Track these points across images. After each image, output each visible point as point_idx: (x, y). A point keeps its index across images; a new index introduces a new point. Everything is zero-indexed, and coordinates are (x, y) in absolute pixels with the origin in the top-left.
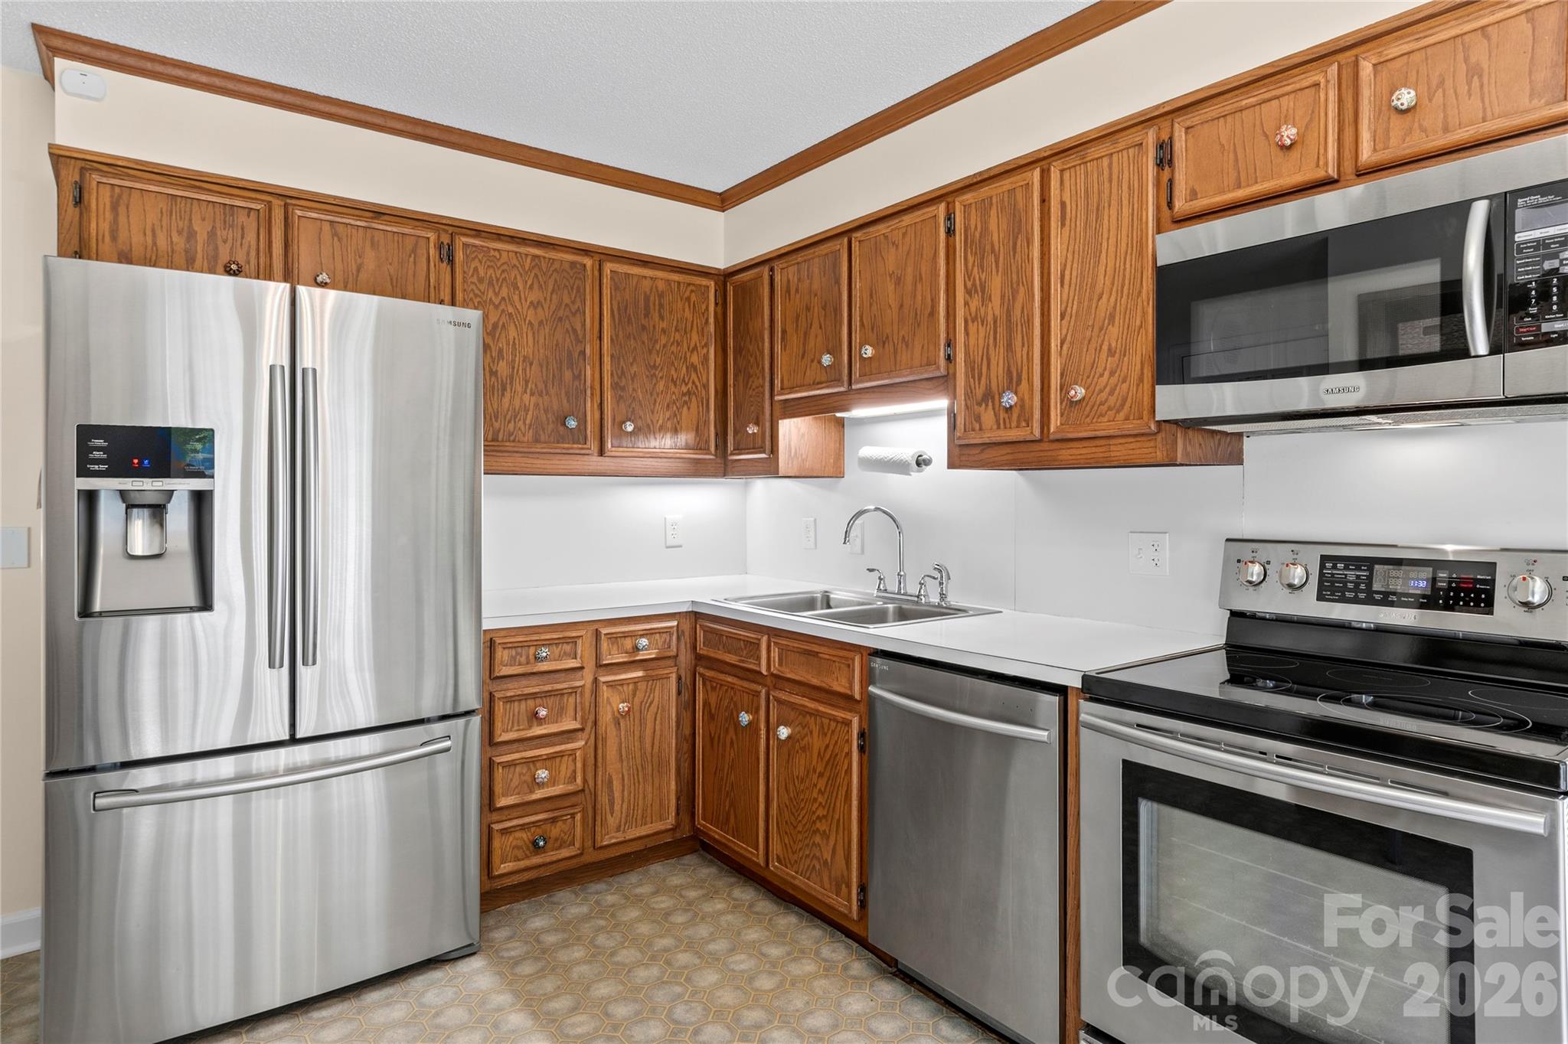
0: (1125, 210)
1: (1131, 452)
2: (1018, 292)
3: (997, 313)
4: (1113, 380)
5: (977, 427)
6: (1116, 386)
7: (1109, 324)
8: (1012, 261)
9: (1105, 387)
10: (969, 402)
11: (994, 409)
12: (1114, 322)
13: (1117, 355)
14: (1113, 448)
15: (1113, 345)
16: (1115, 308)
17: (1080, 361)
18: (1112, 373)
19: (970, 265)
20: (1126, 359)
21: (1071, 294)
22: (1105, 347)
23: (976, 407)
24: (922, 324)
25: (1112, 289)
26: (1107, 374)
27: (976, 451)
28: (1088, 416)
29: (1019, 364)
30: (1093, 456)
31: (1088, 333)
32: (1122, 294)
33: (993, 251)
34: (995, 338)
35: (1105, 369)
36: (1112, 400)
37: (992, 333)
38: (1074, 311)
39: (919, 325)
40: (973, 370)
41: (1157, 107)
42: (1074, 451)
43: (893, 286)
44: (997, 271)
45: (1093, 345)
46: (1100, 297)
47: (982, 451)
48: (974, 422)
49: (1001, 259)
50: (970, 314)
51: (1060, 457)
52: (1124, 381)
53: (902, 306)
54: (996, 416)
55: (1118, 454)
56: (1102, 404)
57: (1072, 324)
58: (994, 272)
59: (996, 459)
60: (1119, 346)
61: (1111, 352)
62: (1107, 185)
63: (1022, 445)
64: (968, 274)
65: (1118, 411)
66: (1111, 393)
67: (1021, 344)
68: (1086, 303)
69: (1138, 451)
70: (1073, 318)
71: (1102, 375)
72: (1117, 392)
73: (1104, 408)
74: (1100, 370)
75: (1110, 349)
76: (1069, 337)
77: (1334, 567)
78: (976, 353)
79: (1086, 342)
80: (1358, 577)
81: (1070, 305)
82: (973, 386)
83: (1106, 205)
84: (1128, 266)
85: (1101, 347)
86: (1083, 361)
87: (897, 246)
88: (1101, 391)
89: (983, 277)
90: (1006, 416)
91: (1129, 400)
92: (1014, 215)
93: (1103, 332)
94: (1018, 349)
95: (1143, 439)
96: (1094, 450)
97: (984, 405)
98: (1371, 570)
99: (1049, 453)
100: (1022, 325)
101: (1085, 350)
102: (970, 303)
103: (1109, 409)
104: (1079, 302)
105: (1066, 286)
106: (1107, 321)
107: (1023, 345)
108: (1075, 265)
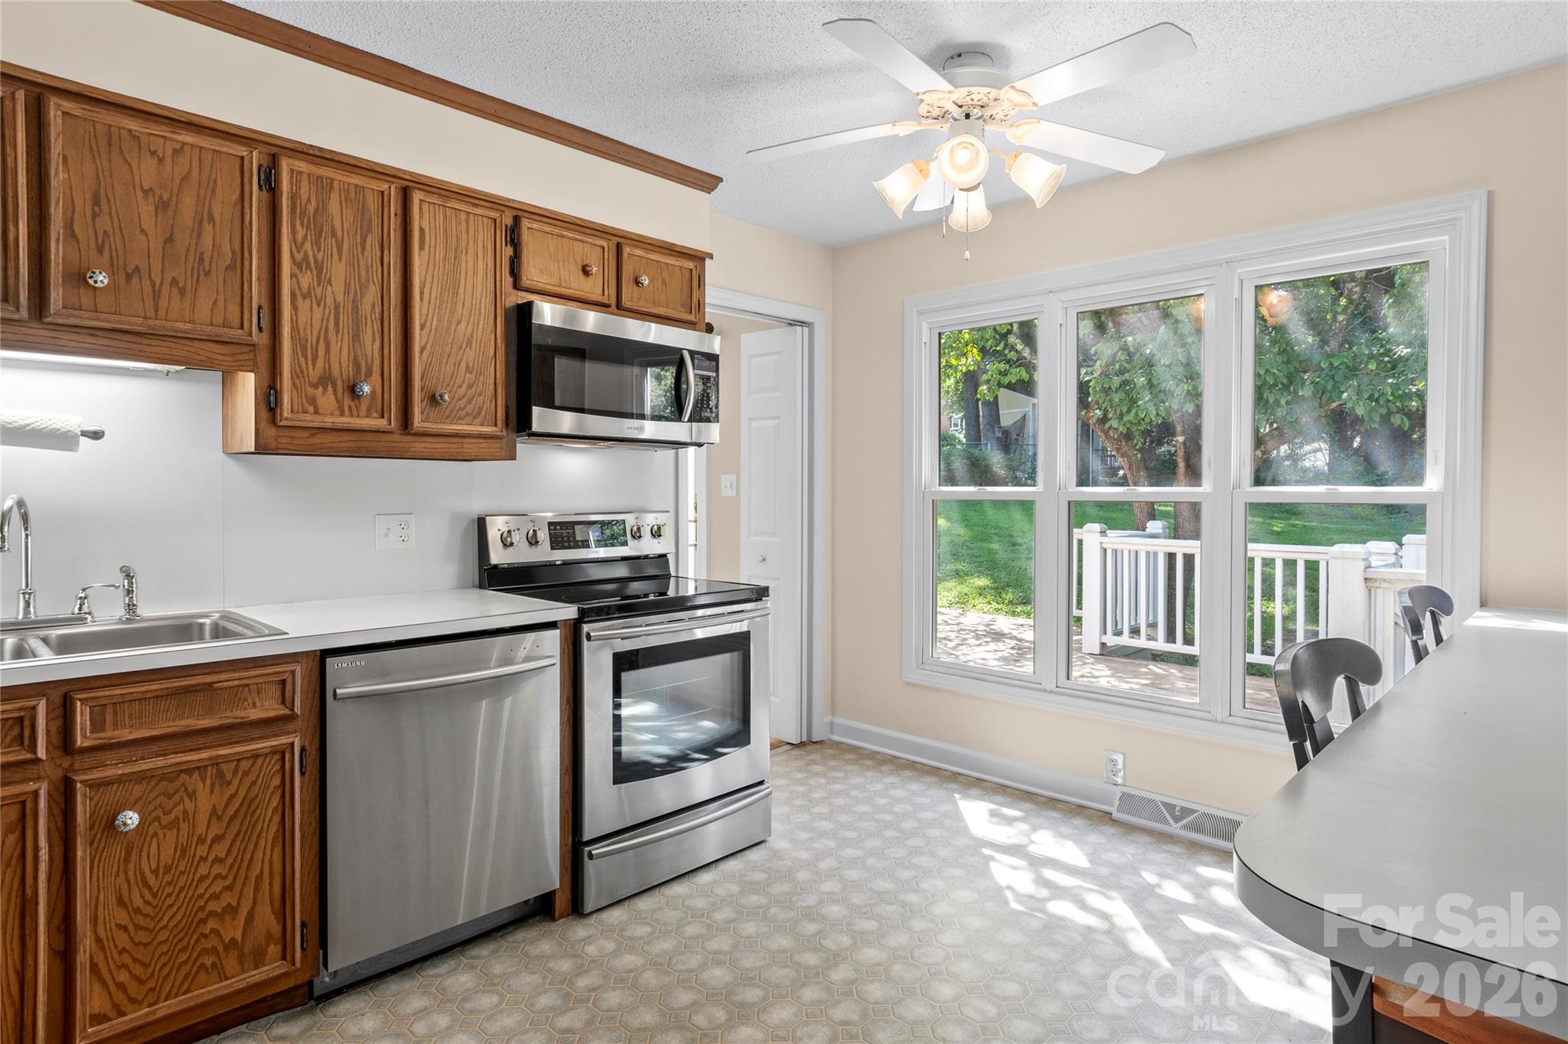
0: (480, 263)
1: (481, 450)
2: (367, 287)
3: (340, 298)
4: (471, 392)
5: (311, 409)
6: (474, 397)
7: (467, 347)
8: (360, 255)
9: (463, 397)
10: (297, 381)
11: (335, 394)
12: (471, 346)
13: (474, 373)
14: (465, 446)
15: (471, 365)
16: (472, 335)
17: (440, 370)
18: (469, 387)
19: (300, 236)
20: (481, 378)
21: (431, 311)
22: (463, 364)
23: (309, 389)
24: (213, 274)
25: (469, 320)
26: (465, 386)
27: (306, 434)
28: (448, 417)
29: (370, 357)
30: (447, 450)
31: (448, 349)
32: (478, 326)
33: (334, 234)
34: (337, 324)
35: (463, 382)
36: (469, 408)
37: (332, 318)
38: (434, 326)
39: (207, 274)
40: (304, 349)
41: (509, 200)
42: (426, 445)
43: (152, 208)
44: (340, 258)
45: (452, 361)
46: (459, 322)
47: (313, 435)
48: (306, 405)
49: (345, 247)
50: (300, 289)
51: (413, 449)
52: (480, 395)
53: (170, 240)
54: (338, 402)
55: (470, 451)
56: (461, 409)
57: (432, 337)
58: (336, 257)
59: (333, 445)
60: (476, 366)
61: (468, 370)
62: (464, 235)
63: (368, 434)
64: (297, 246)
65: (475, 418)
66: (470, 402)
67: (371, 338)
68: (445, 323)
69: (486, 450)
70: (433, 332)
71: (461, 387)
72: (474, 402)
73: (463, 413)
74: (459, 382)
75: (467, 367)
76: (429, 347)
77: (555, 529)
78: (309, 331)
79: (446, 356)
80: (568, 533)
81: (429, 320)
82: (304, 367)
83: (464, 251)
84: (483, 307)
85: (460, 363)
86: (443, 371)
87: (161, 160)
88: (460, 399)
89: (320, 256)
90: (352, 404)
91: (484, 410)
92: (363, 214)
93: (461, 352)
94: (368, 343)
95: (492, 441)
96: (447, 446)
97: (320, 388)
98: (573, 529)
99: (401, 445)
100: (372, 321)
101: (445, 361)
102: (300, 276)
103: (468, 414)
104: (439, 321)
105: (426, 302)
106: (464, 344)
107: (374, 340)
108: (434, 288)
